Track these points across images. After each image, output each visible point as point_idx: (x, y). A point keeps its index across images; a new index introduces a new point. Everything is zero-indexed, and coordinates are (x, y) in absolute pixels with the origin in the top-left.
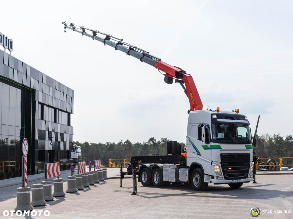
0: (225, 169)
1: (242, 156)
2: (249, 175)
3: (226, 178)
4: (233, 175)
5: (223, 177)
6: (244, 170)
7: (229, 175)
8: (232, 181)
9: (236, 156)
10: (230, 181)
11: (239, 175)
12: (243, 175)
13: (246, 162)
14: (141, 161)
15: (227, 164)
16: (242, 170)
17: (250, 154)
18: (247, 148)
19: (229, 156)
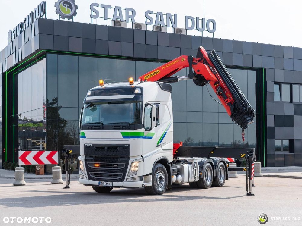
0: (89, 166)
1: (117, 148)
2: (126, 177)
3: (90, 178)
4: (101, 175)
5: (87, 175)
6: (118, 168)
7: (96, 175)
8: (99, 183)
9: (106, 148)
10: (96, 183)
11: (110, 176)
12: (116, 176)
13: (124, 157)
14: (71, 151)
15: (92, 158)
16: (117, 169)
17: (129, 145)
18: (124, 137)
19: (97, 148)
